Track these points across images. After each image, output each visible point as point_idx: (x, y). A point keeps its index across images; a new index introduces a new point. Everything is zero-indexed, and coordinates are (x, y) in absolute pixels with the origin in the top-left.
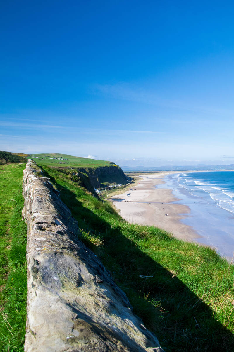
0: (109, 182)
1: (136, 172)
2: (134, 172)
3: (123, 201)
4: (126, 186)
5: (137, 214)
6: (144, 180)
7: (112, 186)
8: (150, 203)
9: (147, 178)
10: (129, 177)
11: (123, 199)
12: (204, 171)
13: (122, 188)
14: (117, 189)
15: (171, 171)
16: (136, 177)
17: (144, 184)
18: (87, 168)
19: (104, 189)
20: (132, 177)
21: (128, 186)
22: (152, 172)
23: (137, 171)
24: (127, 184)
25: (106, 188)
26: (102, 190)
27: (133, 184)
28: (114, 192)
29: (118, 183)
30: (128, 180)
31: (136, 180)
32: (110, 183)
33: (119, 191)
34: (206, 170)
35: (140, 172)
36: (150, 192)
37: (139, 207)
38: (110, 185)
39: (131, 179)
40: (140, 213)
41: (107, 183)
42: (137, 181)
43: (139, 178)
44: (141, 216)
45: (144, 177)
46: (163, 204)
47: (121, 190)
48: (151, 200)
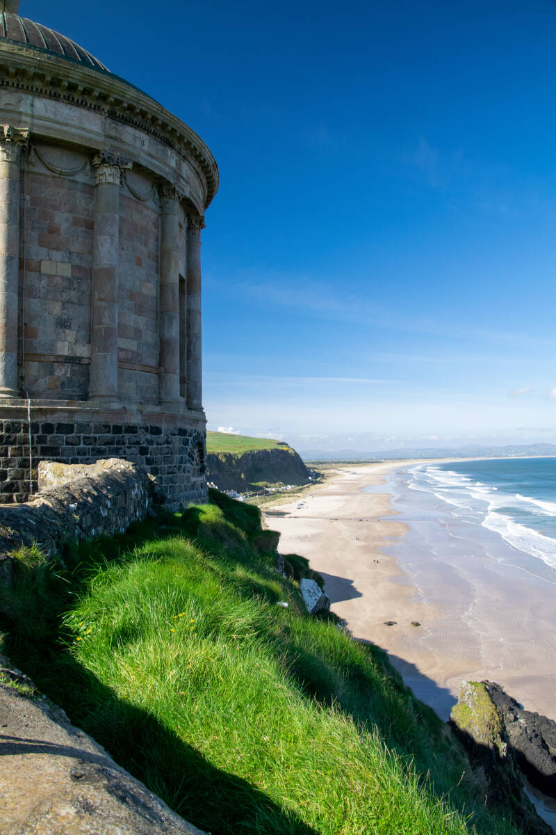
0: (268, 481)
1: (335, 463)
2: (332, 462)
3: (286, 516)
4: (301, 489)
5: (304, 539)
6: (345, 478)
7: (274, 490)
8: (336, 520)
9: (354, 473)
10: (317, 471)
11: (288, 513)
12: (478, 459)
13: (293, 492)
14: (283, 495)
15: (408, 459)
16: (332, 471)
17: (341, 486)
18: (221, 453)
19: (256, 495)
20: (323, 472)
21: (307, 489)
22: (368, 462)
23: (337, 461)
24: (306, 486)
25: (259, 492)
26: (250, 496)
27: (317, 485)
28: (274, 499)
29: (286, 484)
30: (310, 478)
31: (328, 477)
32: (271, 482)
33: (285, 498)
34: (482, 456)
35: (343, 463)
36: (346, 500)
37: (312, 526)
38: (270, 487)
39: (318, 475)
40: (310, 536)
41: (264, 483)
42: (329, 480)
43: (336, 474)
44: (309, 541)
45: (348, 472)
46: (361, 520)
47: (289, 496)
48: (340, 515)
